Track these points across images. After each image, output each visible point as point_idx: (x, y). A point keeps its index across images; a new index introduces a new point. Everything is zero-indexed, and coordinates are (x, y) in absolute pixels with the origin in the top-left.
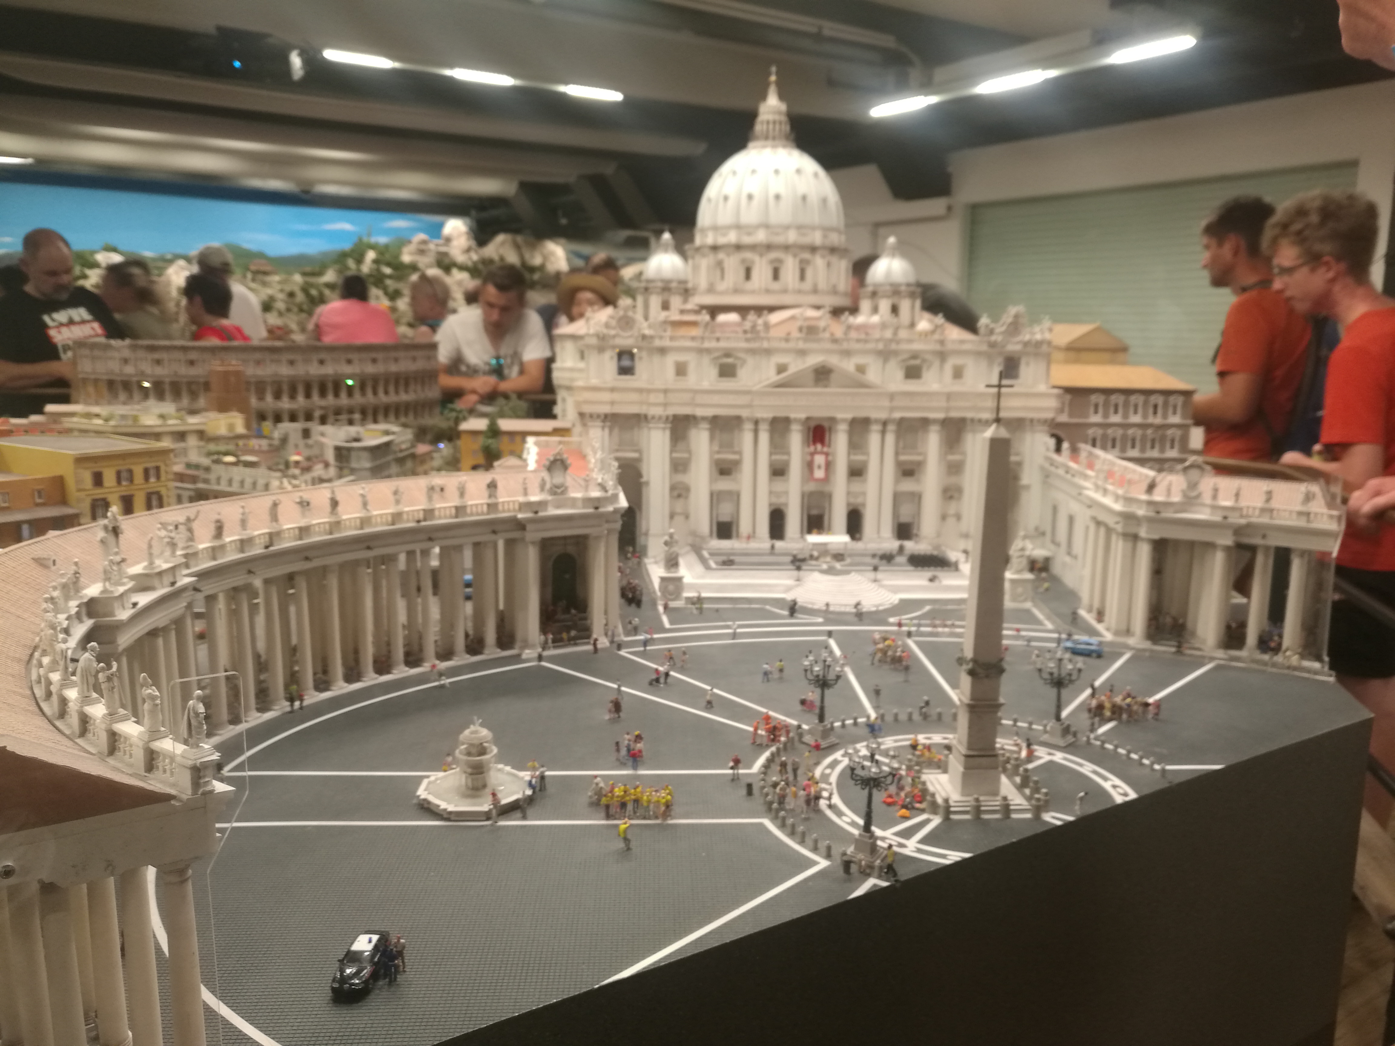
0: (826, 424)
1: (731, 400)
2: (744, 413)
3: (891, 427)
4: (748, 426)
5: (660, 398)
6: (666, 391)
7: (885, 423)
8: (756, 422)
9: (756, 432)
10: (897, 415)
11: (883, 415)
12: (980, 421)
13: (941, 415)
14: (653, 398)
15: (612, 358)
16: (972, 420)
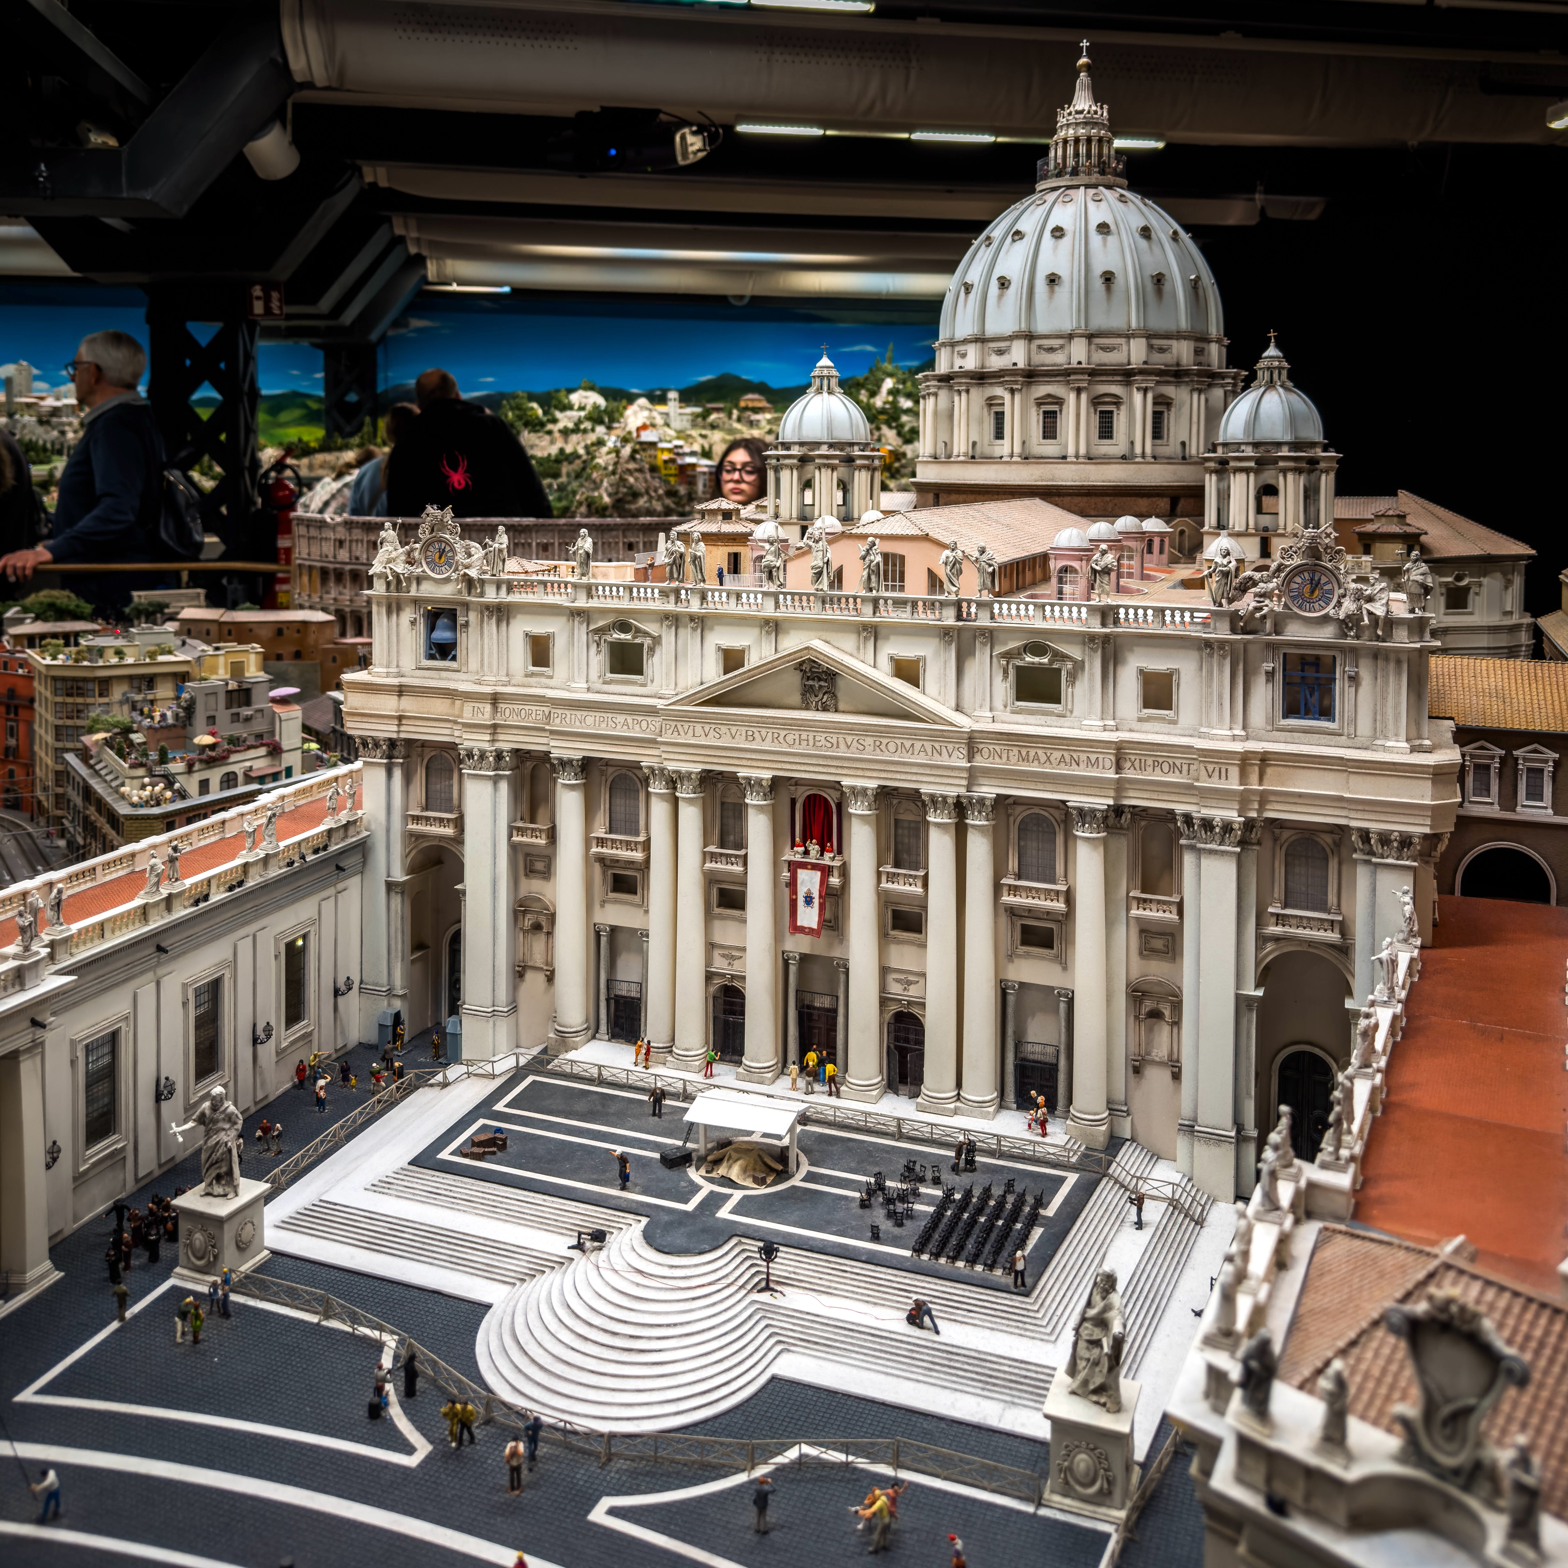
0: (832, 797)
1: (620, 725)
2: (647, 759)
3: (975, 820)
4: (657, 788)
5: (484, 714)
6: (495, 699)
7: (960, 808)
8: (673, 781)
9: (675, 802)
10: (988, 790)
11: (953, 790)
12: (1207, 824)
13: (1102, 802)
14: (469, 713)
15: (413, 623)
16: (1188, 819)
